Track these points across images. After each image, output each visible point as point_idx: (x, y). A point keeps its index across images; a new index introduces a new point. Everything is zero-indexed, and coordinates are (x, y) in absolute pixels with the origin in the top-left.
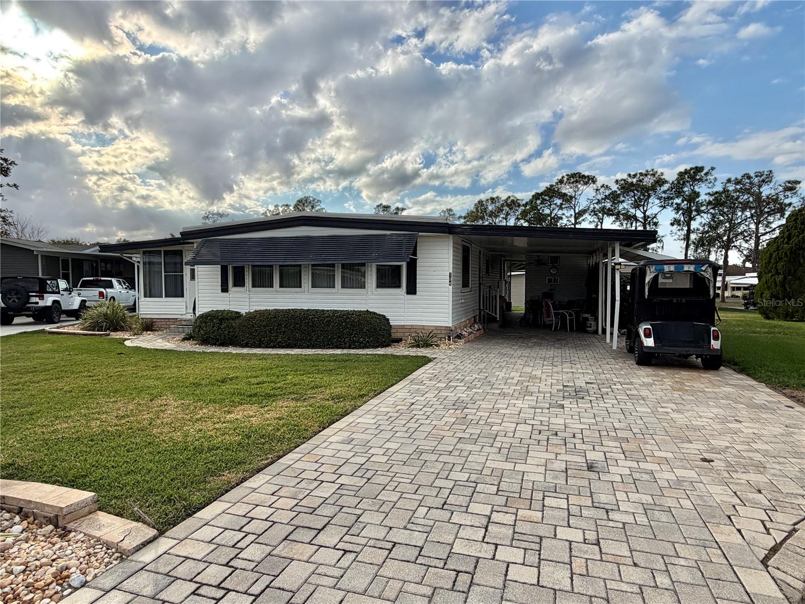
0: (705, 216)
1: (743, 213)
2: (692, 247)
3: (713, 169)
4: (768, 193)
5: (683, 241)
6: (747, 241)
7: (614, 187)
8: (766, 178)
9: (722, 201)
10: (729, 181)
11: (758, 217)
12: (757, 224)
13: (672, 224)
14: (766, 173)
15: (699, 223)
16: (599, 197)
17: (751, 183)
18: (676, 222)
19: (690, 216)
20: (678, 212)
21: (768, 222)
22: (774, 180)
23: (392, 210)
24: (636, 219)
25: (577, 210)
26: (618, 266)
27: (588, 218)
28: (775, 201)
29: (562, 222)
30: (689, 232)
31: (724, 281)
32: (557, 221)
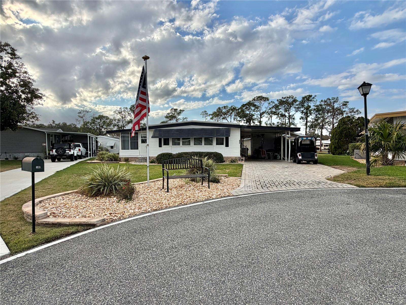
0: (313, 115)
1: (327, 114)
2: (308, 128)
3: (316, 96)
4: (337, 107)
5: (305, 126)
6: (329, 126)
8: (336, 100)
9: (319, 109)
10: (322, 101)
11: (333, 116)
12: (333, 119)
13: (300, 119)
14: (336, 98)
15: (311, 118)
16: (270, 107)
17: (330, 102)
18: (302, 118)
19: (307, 116)
20: (302, 114)
21: (338, 118)
22: (339, 101)
23: (178, 111)
24: (286, 116)
25: (261, 112)
26: (290, 138)
27: (265, 115)
28: (339, 110)
29: (254, 117)
30: (307, 122)
31: (321, 142)
32: (252, 117)
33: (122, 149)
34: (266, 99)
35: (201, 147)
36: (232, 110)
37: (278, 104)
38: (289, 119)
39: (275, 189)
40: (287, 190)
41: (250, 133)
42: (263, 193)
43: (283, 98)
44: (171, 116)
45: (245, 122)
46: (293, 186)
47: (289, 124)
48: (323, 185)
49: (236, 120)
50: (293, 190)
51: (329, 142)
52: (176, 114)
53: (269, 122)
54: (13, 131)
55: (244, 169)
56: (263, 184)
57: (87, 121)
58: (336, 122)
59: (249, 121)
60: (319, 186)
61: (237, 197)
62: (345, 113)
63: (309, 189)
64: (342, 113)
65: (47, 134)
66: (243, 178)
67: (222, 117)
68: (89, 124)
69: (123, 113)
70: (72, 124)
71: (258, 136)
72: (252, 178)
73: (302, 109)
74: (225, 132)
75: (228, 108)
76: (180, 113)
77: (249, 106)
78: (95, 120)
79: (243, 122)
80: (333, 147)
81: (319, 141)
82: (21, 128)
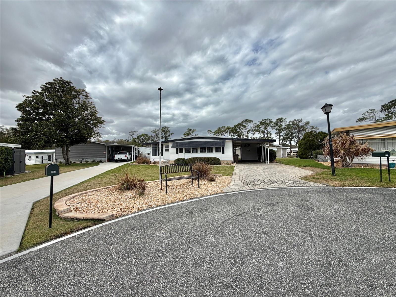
0: (284, 131)
1: (295, 131)
2: (281, 140)
3: (286, 118)
4: (301, 125)
5: (279, 139)
6: (296, 138)
7: (258, 124)
8: (300, 121)
9: (288, 127)
10: (290, 121)
11: (299, 132)
12: (298, 134)
13: (275, 134)
14: (300, 119)
15: (283, 133)
16: (254, 126)
17: (296, 122)
19: (280, 132)
20: (277, 130)
21: (302, 133)
22: (302, 121)
23: (192, 130)
24: (265, 132)
25: (248, 130)
26: (268, 147)
27: (251, 132)
28: (303, 127)
29: (243, 133)
30: (280, 136)
31: (290, 150)
32: (242, 133)
33: (152, 156)
34: (251, 121)
35: (205, 154)
36: (228, 129)
37: (260, 125)
38: (267, 134)
39: (258, 187)
40: (268, 188)
41: (239, 144)
42: (248, 191)
43: (262, 120)
44: (188, 133)
45: (237, 136)
46: (273, 185)
47: (267, 138)
48: (298, 184)
49: (230, 135)
50: (273, 188)
51: (297, 149)
52: (191, 132)
53: (253, 137)
54: (85, 144)
55: (235, 170)
56: (249, 182)
57: (135, 138)
58: (301, 136)
59: (239, 136)
60: (294, 185)
61: (227, 194)
62: (308, 129)
63: (286, 187)
64: (305, 130)
65: (107, 146)
66: (234, 177)
67: (221, 134)
68: (136, 139)
69: (157, 132)
70: (127, 140)
71: (245, 146)
72: (240, 177)
73: (277, 127)
74: (221, 143)
75: (226, 128)
76: (194, 131)
77: (239, 126)
78: (139, 137)
79: (235, 136)
80: (300, 153)
81: (289, 149)
82: (90, 142)
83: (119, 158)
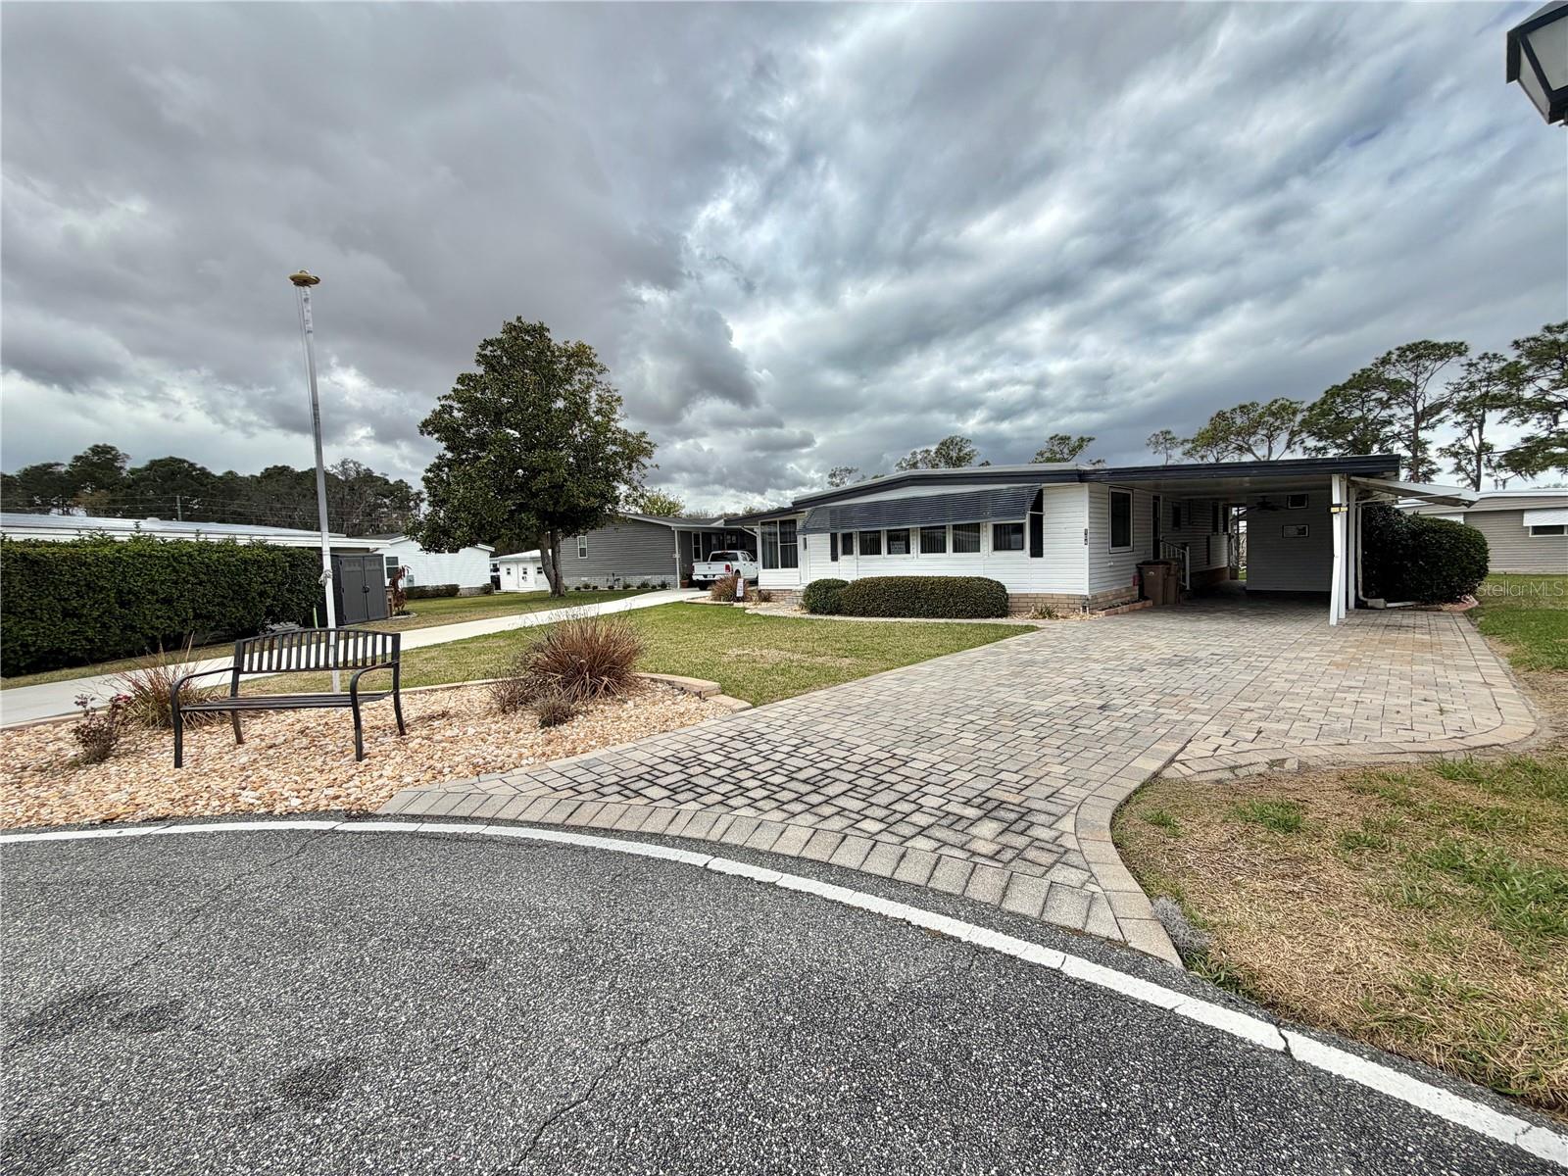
16: (1475, 378)
32: (1379, 429)
33: (764, 568)
34: (1451, 350)
35: (943, 559)
36: (1274, 415)
37: (1523, 361)
43: (1546, 328)
65: (679, 532)
75: (1260, 411)
76: (1080, 447)
77: (1359, 388)
83: (705, 576)
